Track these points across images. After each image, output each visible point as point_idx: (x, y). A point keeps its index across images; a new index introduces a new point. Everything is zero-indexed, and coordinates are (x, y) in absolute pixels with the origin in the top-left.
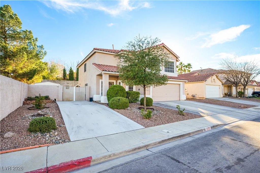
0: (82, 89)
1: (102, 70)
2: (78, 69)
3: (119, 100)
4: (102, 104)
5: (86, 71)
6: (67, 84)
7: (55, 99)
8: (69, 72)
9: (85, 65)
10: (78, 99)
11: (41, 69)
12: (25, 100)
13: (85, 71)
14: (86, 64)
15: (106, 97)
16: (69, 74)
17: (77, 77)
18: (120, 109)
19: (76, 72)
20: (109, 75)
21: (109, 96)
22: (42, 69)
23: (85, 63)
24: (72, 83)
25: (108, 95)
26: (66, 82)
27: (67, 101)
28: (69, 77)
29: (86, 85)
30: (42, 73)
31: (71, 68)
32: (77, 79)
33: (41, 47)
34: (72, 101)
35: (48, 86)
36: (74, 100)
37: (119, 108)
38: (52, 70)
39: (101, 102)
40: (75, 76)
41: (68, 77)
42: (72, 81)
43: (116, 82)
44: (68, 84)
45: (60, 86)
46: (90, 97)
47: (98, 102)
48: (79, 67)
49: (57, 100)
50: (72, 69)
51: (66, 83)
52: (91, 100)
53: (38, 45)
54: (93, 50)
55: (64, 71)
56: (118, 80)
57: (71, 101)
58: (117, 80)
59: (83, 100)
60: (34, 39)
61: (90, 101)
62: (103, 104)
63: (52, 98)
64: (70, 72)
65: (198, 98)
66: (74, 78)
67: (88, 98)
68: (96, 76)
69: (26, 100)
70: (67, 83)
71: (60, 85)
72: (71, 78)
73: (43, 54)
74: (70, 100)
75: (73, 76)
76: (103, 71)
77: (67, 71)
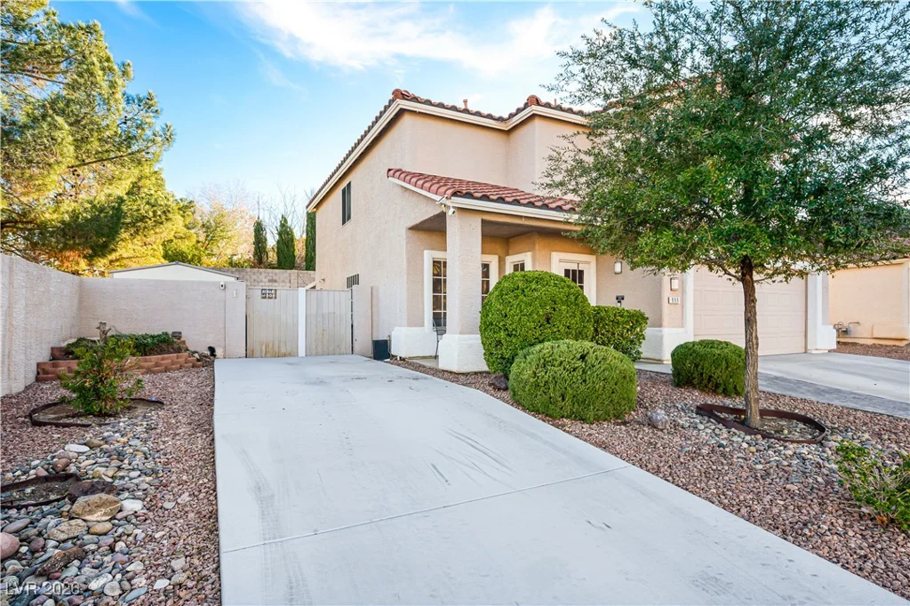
0: (337, 300)
1: (450, 192)
2: (311, 219)
3: (583, 357)
4: (446, 375)
5: (349, 218)
6: (269, 284)
7: (212, 350)
8: (277, 237)
9: (346, 193)
10: (320, 349)
11: (154, 212)
12: (52, 355)
13: (346, 217)
14: (349, 185)
15: (476, 339)
16: (278, 242)
17: (307, 255)
18: (598, 419)
19: (304, 236)
20: (483, 221)
21: (503, 334)
22: (159, 213)
23: (344, 184)
24: (288, 281)
25: (486, 327)
26: (264, 275)
27: (266, 356)
28: (278, 253)
29: (353, 281)
30: (157, 230)
31: (286, 220)
32: (310, 263)
33: (147, 103)
34: (290, 355)
35: (177, 286)
36: (302, 352)
37: (591, 414)
38: (212, 231)
39: (443, 364)
40: (300, 250)
41: (272, 257)
42: (289, 271)
43: (500, 262)
44: (276, 281)
45: (232, 283)
46: (375, 339)
47: (425, 367)
48: (317, 206)
49: (219, 352)
50: (289, 224)
51: (266, 280)
52: (381, 350)
53: (132, 92)
54: (391, 102)
55: (259, 229)
56: (508, 254)
57: (285, 355)
58: (502, 255)
59: (343, 350)
60: (116, 67)
61: (375, 358)
62: (453, 376)
63: (196, 341)
64: (280, 234)
65: (870, 342)
66: (298, 261)
67: (364, 341)
68: (403, 232)
69: (57, 354)
70: (269, 281)
71: (233, 279)
72: (286, 259)
73: (159, 139)
74: (283, 350)
75: (293, 252)
76: (455, 194)
77: (268, 230)
